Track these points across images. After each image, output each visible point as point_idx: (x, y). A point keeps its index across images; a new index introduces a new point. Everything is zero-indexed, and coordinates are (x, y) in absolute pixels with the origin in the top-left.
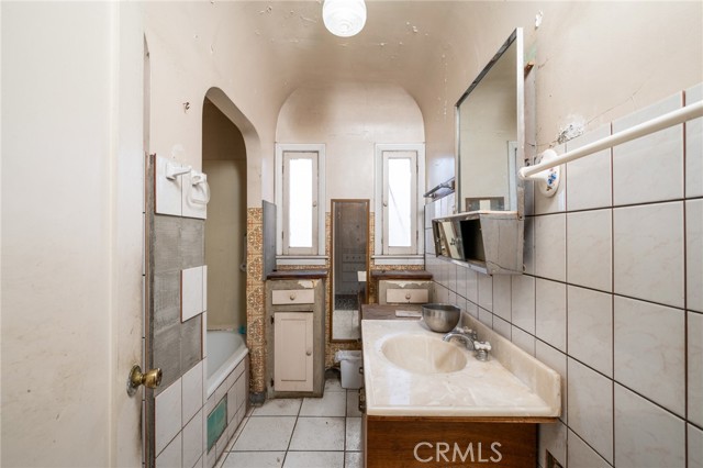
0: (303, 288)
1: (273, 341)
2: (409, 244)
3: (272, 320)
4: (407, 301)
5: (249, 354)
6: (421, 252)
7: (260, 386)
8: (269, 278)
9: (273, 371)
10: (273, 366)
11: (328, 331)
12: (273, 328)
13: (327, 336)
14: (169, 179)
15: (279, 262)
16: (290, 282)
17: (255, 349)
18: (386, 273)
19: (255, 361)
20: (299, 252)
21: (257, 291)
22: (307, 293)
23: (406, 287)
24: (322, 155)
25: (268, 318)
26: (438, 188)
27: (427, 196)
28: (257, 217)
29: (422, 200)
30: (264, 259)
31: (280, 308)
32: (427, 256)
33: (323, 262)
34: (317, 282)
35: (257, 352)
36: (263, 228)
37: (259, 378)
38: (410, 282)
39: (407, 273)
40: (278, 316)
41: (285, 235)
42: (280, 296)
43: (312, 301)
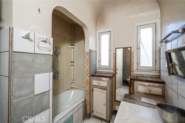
0: (103, 81)
1: (93, 97)
2: (151, 66)
3: (93, 90)
4: (149, 93)
5: (85, 100)
6: (158, 69)
7: (88, 112)
8: (92, 76)
9: (93, 107)
10: (93, 106)
11: (114, 97)
12: (93, 93)
13: (114, 99)
14: (23, 37)
15: (98, 70)
16: (99, 78)
17: (87, 99)
18: (139, 78)
19: (87, 103)
20: (104, 67)
21: (87, 80)
22: (104, 82)
23: (148, 86)
24: (112, 32)
25: (92, 89)
26: (170, 35)
27: (161, 42)
28: (87, 55)
29: (159, 44)
30: (90, 69)
31: (95, 86)
32: (161, 71)
33: (112, 71)
34: (108, 79)
35: (87, 100)
36: (90, 59)
37: (88, 109)
38: (151, 84)
39: (149, 79)
40: (94, 89)
41: (99, 61)
42: (95, 82)
43: (106, 86)
